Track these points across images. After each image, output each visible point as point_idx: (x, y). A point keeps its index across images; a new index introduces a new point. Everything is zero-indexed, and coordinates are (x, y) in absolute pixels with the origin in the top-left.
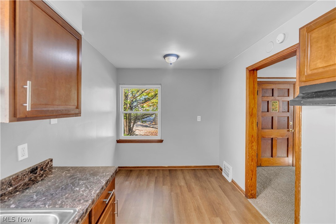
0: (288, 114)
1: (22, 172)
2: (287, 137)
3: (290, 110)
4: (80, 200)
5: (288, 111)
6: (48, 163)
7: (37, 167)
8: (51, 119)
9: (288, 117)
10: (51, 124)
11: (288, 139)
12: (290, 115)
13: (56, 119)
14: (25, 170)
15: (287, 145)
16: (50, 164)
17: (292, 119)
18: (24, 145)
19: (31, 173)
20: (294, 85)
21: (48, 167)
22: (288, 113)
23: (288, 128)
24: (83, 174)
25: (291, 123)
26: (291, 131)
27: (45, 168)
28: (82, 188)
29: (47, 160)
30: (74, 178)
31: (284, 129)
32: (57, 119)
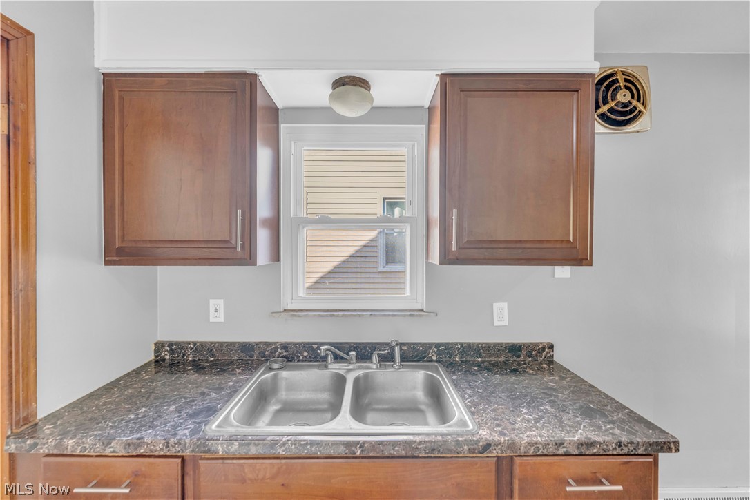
1: (496, 344)
4: (498, 425)
6: (543, 349)
7: (520, 346)
8: (556, 268)
10: (556, 276)
13: (568, 268)
14: (502, 343)
16: (547, 353)
18: (502, 304)
19: (509, 352)
21: (543, 357)
24: (571, 398)
27: (536, 355)
28: (530, 415)
29: (541, 343)
30: (548, 395)
32: (570, 267)
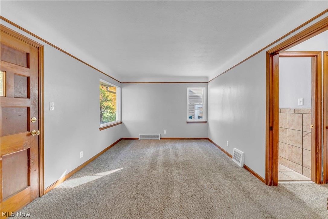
0: (28, 103)
2: (27, 148)
3: (31, 95)
5: (28, 97)
9: (28, 109)
11: (29, 151)
12: (32, 104)
15: (27, 162)
17: (36, 112)
20: (38, 50)
22: (28, 99)
23: (29, 129)
25: (34, 119)
26: (34, 134)
31: (20, 132)
